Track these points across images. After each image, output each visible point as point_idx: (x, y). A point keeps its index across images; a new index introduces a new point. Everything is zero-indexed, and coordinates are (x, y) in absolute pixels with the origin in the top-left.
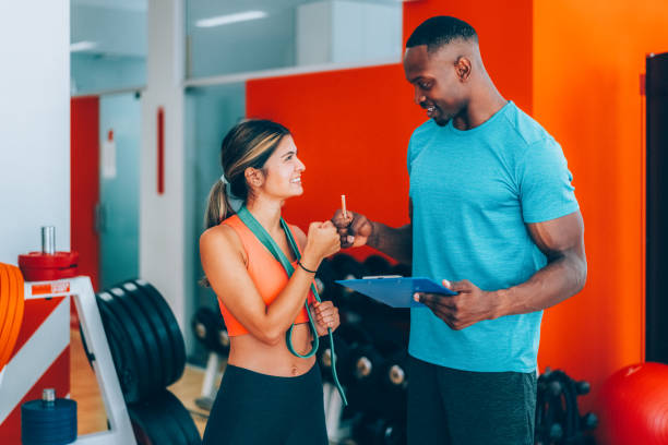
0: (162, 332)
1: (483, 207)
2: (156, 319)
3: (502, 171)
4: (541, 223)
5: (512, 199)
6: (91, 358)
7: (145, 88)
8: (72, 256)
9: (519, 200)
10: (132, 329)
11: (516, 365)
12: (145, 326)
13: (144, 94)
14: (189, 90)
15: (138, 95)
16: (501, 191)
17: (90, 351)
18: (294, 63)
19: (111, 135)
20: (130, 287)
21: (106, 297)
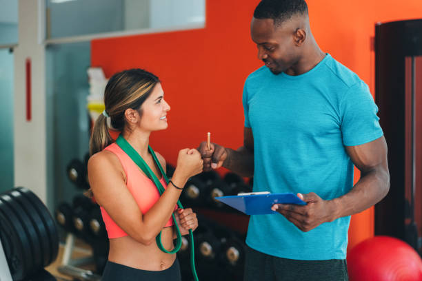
1: (314, 134)
2: (37, 218)
3: (328, 106)
5: (336, 128)
7: (17, 45)
9: (341, 128)
10: (18, 226)
11: (337, 253)
12: (28, 223)
13: (16, 50)
14: (49, 47)
15: (11, 50)
16: (329, 122)
18: (122, 28)
20: (16, 194)
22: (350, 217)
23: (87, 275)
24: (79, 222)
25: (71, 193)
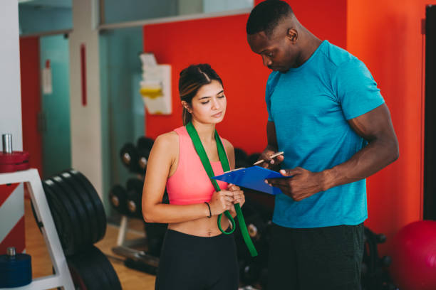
0: (89, 206)
2: (86, 198)
4: (355, 118)
6: (40, 225)
7: (71, 31)
8: (24, 155)
9: (340, 105)
13: (71, 35)
14: (103, 32)
15: (66, 36)
17: (39, 220)
19: (48, 64)
20: (66, 175)
21: (49, 182)
22: (365, 180)
23: (140, 255)
24: (132, 204)
25: (125, 176)
